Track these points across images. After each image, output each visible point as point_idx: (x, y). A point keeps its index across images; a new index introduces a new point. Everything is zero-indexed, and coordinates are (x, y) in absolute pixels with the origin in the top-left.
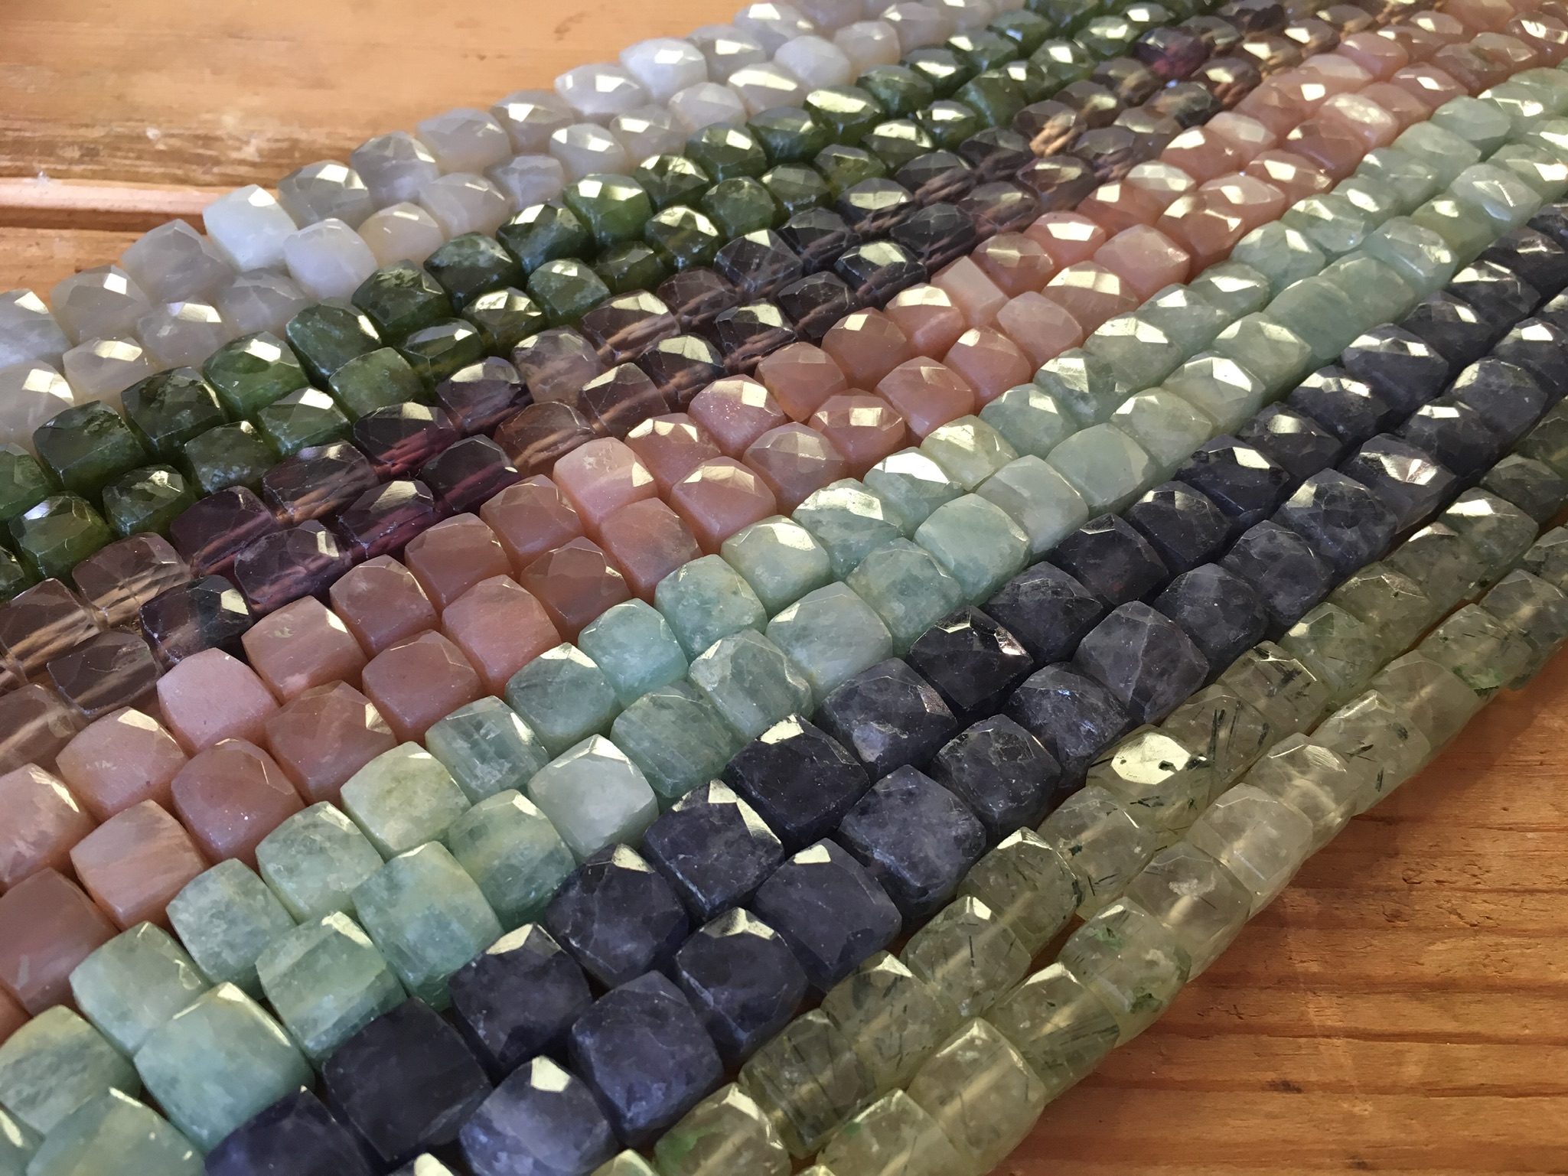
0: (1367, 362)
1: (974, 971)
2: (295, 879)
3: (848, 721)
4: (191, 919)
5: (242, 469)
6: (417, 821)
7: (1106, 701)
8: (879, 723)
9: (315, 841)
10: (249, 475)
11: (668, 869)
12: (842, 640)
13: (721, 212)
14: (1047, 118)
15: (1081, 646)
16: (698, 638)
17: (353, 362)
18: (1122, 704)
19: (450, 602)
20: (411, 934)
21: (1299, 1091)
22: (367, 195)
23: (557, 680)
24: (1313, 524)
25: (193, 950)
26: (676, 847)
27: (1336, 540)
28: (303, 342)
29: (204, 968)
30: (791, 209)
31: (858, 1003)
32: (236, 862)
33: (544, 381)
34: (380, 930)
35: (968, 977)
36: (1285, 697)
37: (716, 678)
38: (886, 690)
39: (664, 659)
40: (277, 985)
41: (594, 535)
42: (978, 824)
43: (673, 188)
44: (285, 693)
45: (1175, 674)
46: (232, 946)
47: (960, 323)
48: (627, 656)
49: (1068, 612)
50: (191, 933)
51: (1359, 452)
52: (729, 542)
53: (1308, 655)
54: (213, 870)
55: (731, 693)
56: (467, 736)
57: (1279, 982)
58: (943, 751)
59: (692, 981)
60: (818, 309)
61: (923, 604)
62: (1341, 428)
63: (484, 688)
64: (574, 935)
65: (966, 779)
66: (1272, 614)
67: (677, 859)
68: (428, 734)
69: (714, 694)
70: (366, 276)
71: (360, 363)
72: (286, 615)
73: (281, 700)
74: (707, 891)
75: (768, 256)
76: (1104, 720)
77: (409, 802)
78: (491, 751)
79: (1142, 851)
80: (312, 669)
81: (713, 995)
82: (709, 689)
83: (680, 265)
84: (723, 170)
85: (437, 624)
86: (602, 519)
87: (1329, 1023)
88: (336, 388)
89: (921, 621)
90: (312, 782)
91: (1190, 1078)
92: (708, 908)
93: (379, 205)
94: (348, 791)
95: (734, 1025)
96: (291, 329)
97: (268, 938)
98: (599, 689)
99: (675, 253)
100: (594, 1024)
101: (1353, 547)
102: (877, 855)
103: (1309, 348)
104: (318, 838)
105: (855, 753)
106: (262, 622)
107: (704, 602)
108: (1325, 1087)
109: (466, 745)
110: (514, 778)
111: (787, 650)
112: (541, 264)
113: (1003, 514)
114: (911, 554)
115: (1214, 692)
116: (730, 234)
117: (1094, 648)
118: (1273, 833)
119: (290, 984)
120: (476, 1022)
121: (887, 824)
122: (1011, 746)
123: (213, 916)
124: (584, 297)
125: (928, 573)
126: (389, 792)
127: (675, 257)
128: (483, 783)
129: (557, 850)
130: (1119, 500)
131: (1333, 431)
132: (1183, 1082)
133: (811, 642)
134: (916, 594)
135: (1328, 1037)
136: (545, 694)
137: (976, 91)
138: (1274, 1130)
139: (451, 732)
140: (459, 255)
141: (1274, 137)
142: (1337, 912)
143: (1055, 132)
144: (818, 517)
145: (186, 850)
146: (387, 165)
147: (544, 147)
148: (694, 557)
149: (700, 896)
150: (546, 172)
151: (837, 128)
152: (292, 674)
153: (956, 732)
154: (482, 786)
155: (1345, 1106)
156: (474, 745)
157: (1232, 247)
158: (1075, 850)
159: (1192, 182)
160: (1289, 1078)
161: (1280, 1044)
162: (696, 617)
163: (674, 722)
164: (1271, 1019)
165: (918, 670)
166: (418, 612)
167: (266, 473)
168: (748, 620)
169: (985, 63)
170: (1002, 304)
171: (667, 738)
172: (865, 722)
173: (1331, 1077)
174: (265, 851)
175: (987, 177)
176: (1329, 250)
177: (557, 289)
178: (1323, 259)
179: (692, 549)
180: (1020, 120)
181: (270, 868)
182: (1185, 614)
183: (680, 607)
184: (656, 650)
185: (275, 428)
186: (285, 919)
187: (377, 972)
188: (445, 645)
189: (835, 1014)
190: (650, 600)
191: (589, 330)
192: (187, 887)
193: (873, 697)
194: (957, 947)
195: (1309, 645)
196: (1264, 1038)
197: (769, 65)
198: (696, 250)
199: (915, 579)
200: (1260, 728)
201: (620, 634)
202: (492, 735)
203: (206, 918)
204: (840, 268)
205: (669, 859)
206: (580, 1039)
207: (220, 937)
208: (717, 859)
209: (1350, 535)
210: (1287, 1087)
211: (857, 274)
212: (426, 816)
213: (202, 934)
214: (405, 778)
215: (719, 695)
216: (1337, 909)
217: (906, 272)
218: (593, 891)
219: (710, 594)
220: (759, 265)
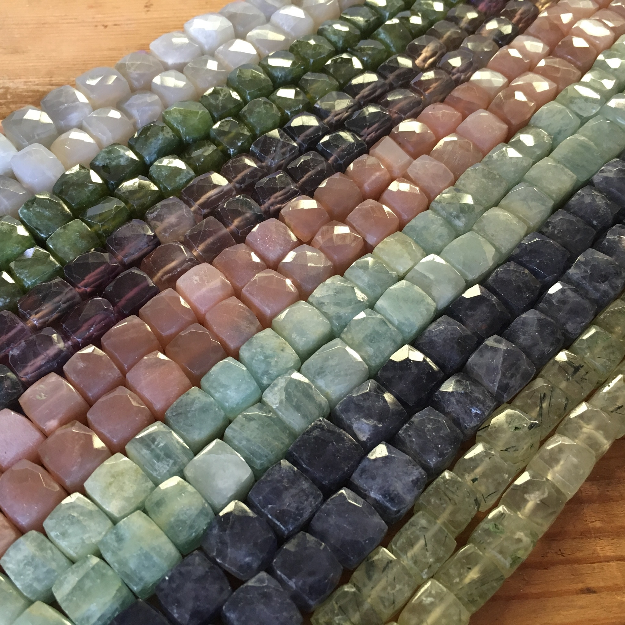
0: (606, 183)
1: (428, 554)
2: (66, 539)
3: (350, 419)
4: (14, 567)
5: (5, 299)
6: (127, 499)
7: (483, 394)
8: (366, 419)
9: (74, 516)
10: (10, 302)
11: (264, 513)
12: (342, 373)
13: (252, 121)
14: (424, 47)
15: (468, 363)
16: (265, 378)
17: (58, 230)
18: (491, 394)
19: (130, 368)
20: (132, 564)
21: (595, 592)
22: (54, 126)
23: (193, 409)
24: (584, 282)
25: (18, 585)
26: (267, 501)
27: (596, 289)
28: (29, 221)
29: (25, 594)
30: (289, 114)
31: (370, 578)
32: (34, 533)
33: (165, 230)
34: (116, 565)
35: (425, 557)
36: (576, 381)
37: (277, 401)
38: (368, 399)
39: (248, 392)
40: (65, 601)
41: (202, 321)
42: (423, 472)
43: (224, 107)
44: (46, 430)
45: (518, 376)
46: (37, 579)
47: (388, 176)
48: (228, 392)
49: (458, 343)
50: (15, 575)
51: (605, 236)
52: (276, 319)
53: (586, 356)
54: (22, 539)
55: (286, 409)
56: (148, 447)
57: (581, 535)
58: (400, 432)
59: (283, 576)
60: (310, 173)
61: (383, 347)
62: (595, 222)
63: (154, 417)
64: (218, 555)
65: (415, 447)
66: (565, 333)
67: (268, 507)
68: (126, 447)
69: (277, 411)
70: (59, 176)
71: (62, 231)
72: (42, 386)
73: (45, 435)
74: (285, 523)
75: (280, 145)
76: (484, 405)
77: (121, 489)
78: (162, 454)
79: (509, 477)
80: (60, 416)
81: (295, 583)
82: (274, 407)
83: (232, 153)
84: (249, 94)
85: (123, 382)
86: (207, 311)
87: (608, 554)
88: (51, 246)
89: (383, 356)
90: (68, 482)
91: (540, 591)
92: (286, 532)
93: (62, 130)
94: (88, 485)
95: (307, 598)
96: (22, 213)
97: (56, 574)
98: (215, 412)
99: (228, 147)
100: (234, 605)
101: (606, 293)
102: (372, 494)
103: (575, 177)
104: (75, 514)
105: (355, 436)
106: (29, 391)
107: (266, 357)
108: (608, 589)
109: (148, 452)
110: (176, 468)
111: (313, 380)
112: (155, 160)
113: (420, 291)
114: (373, 318)
115: (539, 383)
116: (258, 132)
117: (475, 365)
118: (575, 460)
119: (72, 599)
120: (172, 610)
121: (376, 478)
122: (436, 426)
123: (25, 564)
124: (181, 179)
125: (384, 328)
126: (111, 484)
127: (228, 149)
128: (160, 473)
129: (204, 508)
130: (481, 275)
131: (590, 224)
132: (536, 594)
133: (326, 375)
134: (379, 341)
135: (608, 561)
136: (187, 418)
137: (384, 33)
138: (583, 615)
139: (139, 445)
140: (109, 159)
141: (548, 48)
142: (608, 493)
143: (428, 54)
144: (322, 300)
145: (6, 528)
146: (62, 107)
147: (148, 88)
148: (259, 330)
149: (281, 526)
150: (152, 104)
151: (310, 61)
152: (49, 420)
153: (407, 419)
154: (159, 474)
155: (619, 598)
156: (152, 451)
157: (530, 118)
158: (474, 480)
159: (506, 80)
160: (590, 586)
161: (585, 568)
162: (263, 366)
163: (258, 429)
164: (579, 555)
165: (383, 385)
166: (113, 377)
167: (19, 301)
168: (291, 364)
169: (387, 14)
170: (410, 163)
171: (255, 437)
172: (358, 419)
173: (610, 583)
174: (48, 524)
175: (395, 85)
176: (582, 116)
177: (166, 176)
178: (579, 121)
179: (257, 326)
180: (409, 48)
181: (52, 534)
182: (521, 340)
183: (254, 361)
184: (243, 387)
185: (20, 274)
186: (64, 561)
187: (117, 588)
188: (130, 395)
189: (358, 585)
190: (237, 357)
191: (186, 198)
192: (10, 549)
193: (362, 404)
194: (417, 539)
195: (586, 351)
196: (576, 566)
197: (268, 26)
198: (239, 144)
199: (377, 333)
200: (564, 400)
201: (223, 379)
202: (162, 444)
203: (22, 566)
204: (320, 148)
205: (264, 507)
206: (228, 614)
207: (31, 576)
208: (288, 506)
209: (604, 286)
210: (589, 591)
211: (329, 152)
212: (132, 495)
213: (21, 575)
214: (118, 475)
215: (280, 411)
216: (608, 491)
217: (356, 149)
218: (225, 530)
219: (269, 352)
220: (275, 151)
